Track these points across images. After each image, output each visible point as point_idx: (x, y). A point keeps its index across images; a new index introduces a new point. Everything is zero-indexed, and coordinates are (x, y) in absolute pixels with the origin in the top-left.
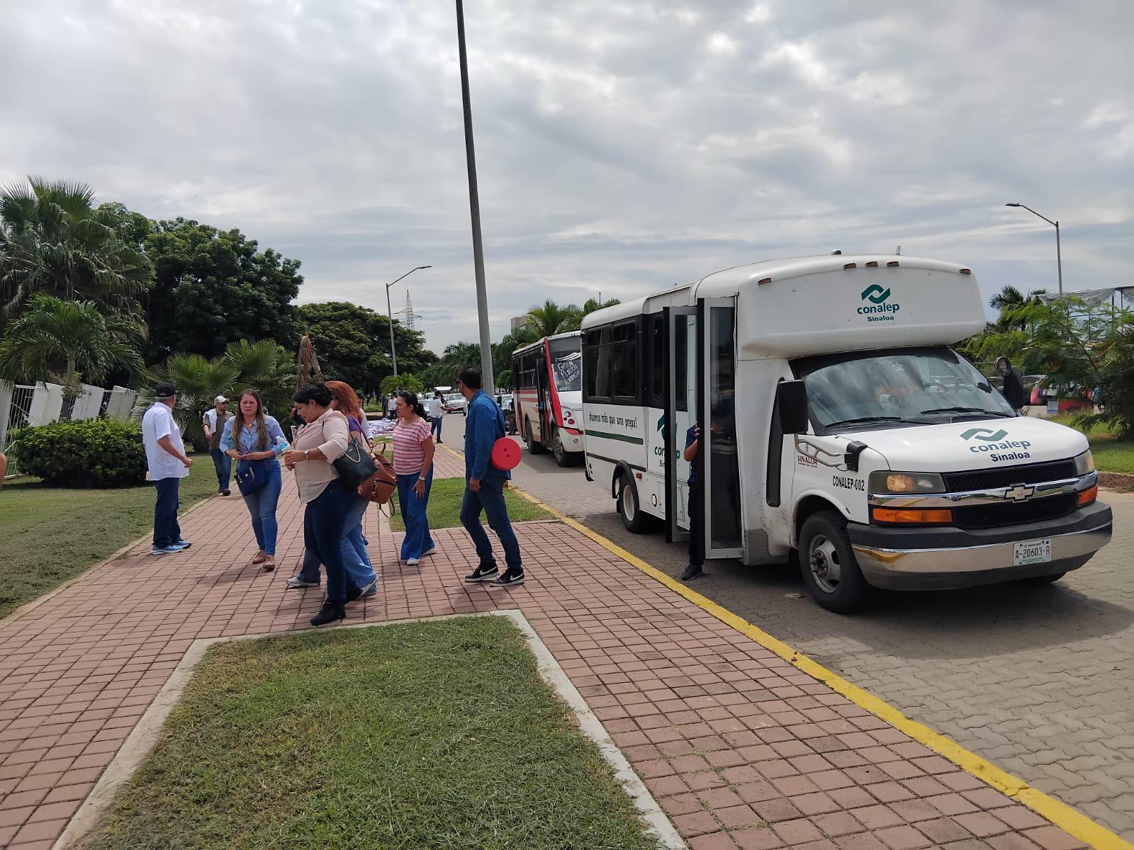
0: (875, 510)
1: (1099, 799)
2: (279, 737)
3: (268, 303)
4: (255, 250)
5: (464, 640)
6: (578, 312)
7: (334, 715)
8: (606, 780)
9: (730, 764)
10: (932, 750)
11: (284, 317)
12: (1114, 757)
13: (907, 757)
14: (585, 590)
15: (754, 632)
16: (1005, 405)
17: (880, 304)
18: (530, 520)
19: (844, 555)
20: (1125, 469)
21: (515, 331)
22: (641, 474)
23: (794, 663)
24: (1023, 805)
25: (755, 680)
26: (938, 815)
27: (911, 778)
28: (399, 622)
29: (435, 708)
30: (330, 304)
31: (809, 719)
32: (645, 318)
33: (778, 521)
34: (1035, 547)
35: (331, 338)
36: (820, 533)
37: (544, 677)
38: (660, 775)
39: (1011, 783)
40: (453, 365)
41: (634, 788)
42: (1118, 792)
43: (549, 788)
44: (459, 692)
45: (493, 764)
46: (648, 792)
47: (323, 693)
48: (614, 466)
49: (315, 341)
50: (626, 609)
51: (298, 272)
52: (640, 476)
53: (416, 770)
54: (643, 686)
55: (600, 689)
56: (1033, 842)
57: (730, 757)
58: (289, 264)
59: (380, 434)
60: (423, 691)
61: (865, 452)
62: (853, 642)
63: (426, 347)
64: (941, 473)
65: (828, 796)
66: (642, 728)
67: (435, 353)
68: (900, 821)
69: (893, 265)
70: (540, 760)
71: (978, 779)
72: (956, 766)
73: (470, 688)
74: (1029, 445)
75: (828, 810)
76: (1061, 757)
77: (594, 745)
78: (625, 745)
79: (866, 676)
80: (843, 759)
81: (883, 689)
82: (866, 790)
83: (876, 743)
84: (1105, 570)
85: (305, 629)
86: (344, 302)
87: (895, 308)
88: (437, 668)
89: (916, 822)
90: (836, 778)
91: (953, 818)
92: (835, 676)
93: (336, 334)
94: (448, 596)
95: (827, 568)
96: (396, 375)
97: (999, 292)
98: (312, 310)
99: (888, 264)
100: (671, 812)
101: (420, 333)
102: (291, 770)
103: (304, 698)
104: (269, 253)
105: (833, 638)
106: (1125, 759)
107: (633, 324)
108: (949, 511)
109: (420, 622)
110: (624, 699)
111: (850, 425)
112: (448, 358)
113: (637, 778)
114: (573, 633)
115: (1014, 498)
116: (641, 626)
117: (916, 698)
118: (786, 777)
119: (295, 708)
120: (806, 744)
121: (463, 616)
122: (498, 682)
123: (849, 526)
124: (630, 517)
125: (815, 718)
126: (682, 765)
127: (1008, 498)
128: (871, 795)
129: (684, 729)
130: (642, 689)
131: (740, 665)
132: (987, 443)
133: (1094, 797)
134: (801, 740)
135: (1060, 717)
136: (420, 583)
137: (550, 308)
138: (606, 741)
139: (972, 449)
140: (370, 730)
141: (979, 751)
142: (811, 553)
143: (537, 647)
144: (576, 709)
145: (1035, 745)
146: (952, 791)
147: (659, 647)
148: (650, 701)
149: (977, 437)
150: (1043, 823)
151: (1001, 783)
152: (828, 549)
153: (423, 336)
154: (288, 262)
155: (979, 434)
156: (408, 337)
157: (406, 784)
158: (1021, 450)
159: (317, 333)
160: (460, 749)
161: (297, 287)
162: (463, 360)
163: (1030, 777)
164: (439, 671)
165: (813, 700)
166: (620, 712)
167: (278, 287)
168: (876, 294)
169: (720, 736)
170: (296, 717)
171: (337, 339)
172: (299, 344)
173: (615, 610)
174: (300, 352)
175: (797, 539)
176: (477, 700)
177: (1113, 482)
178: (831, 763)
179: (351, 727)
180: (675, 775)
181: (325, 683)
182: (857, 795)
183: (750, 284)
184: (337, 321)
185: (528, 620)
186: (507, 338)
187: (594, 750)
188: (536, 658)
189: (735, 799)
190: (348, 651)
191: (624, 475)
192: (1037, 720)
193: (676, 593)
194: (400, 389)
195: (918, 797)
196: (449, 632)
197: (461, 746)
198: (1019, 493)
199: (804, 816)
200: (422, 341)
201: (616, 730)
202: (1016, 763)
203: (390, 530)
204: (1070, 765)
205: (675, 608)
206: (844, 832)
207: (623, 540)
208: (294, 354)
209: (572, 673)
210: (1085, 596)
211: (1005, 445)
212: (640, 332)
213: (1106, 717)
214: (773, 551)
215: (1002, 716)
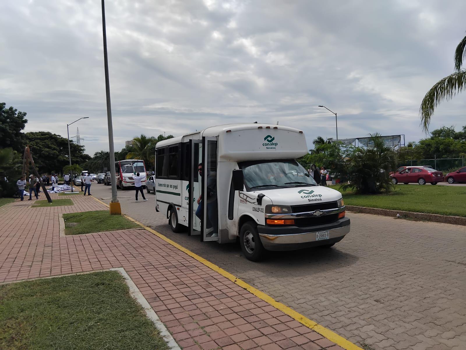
0: (267, 220)
1: (342, 327)
2: (6, 330)
3: (10, 131)
4: (4, 107)
5: (97, 281)
6: (155, 140)
7: (34, 317)
8: (156, 336)
9: (208, 325)
10: (284, 313)
11: (17, 138)
12: (348, 311)
13: (275, 316)
14: (153, 258)
15: (222, 271)
16: (314, 182)
17: (271, 143)
18: (130, 228)
19: (256, 239)
20: (357, 204)
21: (127, 147)
22: (179, 208)
23: (236, 282)
24: (315, 331)
25: (220, 290)
26: (285, 338)
27: (276, 324)
28: (67, 275)
29: (82, 311)
30: (40, 132)
31: (240, 304)
32: (182, 144)
33: (232, 226)
34: (323, 234)
35: (40, 148)
36: (248, 230)
37: (132, 296)
38: (179, 332)
39: (311, 324)
40: (98, 161)
41: (168, 338)
42: (349, 323)
43: (131, 341)
44: (93, 304)
45: (107, 334)
46: (174, 339)
47: (29, 308)
48: (168, 205)
49: (32, 149)
50: (170, 264)
51: (25, 118)
52: (179, 209)
53: (72, 339)
54: (174, 296)
55: (156, 299)
56: (318, 345)
57: (208, 322)
58: (21, 114)
59: (62, 192)
60: (77, 304)
61: (264, 198)
62: (259, 272)
63: (85, 153)
64: (291, 206)
65: (245, 334)
66: (173, 313)
67: (89, 155)
68: (271, 342)
69: (276, 128)
70: (128, 330)
71: (300, 323)
72: (293, 318)
73: (98, 302)
74: (321, 196)
75: (244, 340)
76: (330, 313)
77: (152, 322)
78: (165, 321)
79: (262, 286)
80: (251, 319)
81: (269, 290)
82: (259, 331)
83: (264, 312)
84: (349, 242)
85: (22, 280)
86: (47, 132)
87: (276, 144)
88: (83, 294)
89: (277, 341)
90: (249, 327)
91: (290, 339)
92: (250, 287)
93: (43, 146)
94: (90, 263)
95: (250, 244)
96: (71, 165)
97: (316, 138)
98: (31, 135)
99: (274, 128)
100: (183, 347)
101: (82, 146)
102: (11, 344)
103: (20, 311)
104: (11, 109)
105: (251, 272)
106: (352, 311)
107: (177, 146)
108: (293, 220)
109: (76, 275)
110: (166, 302)
111: (259, 187)
112: (96, 158)
113: (169, 334)
114: (146, 276)
115: (316, 215)
116: (176, 271)
117: (281, 293)
118: (229, 328)
119: (15, 316)
120: (238, 314)
121: (97, 271)
122: (112, 299)
123: (258, 226)
124: (174, 226)
125: (242, 304)
126: (188, 327)
127: (314, 215)
128: (261, 332)
129: (190, 313)
130: (174, 297)
131: (214, 285)
132: (307, 195)
133: (341, 326)
134: (236, 313)
135: (331, 298)
136: (78, 258)
137: (143, 138)
138: (157, 320)
139: (301, 197)
140: (51, 323)
141: (302, 313)
142: (244, 238)
143: (130, 283)
144: (146, 308)
145: (322, 309)
146: (291, 328)
147: (182, 279)
148: (177, 302)
149: (304, 193)
150: (322, 337)
151: (308, 324)
152: (250, 236)
153: (84, 148)
154: (20, 113)
155: (304, 191)
156: (77, 148)
157: (67, 345)
158: (319, 198)
159: (33, 145)
160: (93, 329)
161: (24, 125)
162: (103, 159)
163: (320, 321)
164: (85, 295)
165: (241, 297)
166: (164, 308)
167: (15, 124)
168: (269, 139)
169: (205, 314)
170: (15, 320)
171: (43, 148)
172: (24, 150)
173: (165, 265)
174: (25, 154)
175: (239, 232)
176: (101, 307)
177: (352, 210)
178: (247, 321)
179: (42, 322)
180: (185, 331)
181: (31, 303)
182: (256, 333)
183: (223, 132)
184: (43, 140)
185: (126, 272)
186: (124, 150)
187: (152, 324)
188: (129, 288)
189: (208, 339)
190: (42, 289)
191: (172, 208)
192: (323, 299)
193: (191, 257)
194: (72, 171)
195: (278, 332)
196: (90, 279)
197: (93, 327)
198: (318, 213)
199: (235, 343)
200: (84, 150)
201: (162, 315)
202: (315, 316)
203: (65, 234)
204: (333, 315)
205: (190, 263)
206: (250, 348)
207: (171, 236)
208: (21, 155)
209: (145, 293)
210: (342, 252)
211: (313, 196)
212: (180, 150)
213: (346, 297)
214: (230, 238)
215: (311, 298)
